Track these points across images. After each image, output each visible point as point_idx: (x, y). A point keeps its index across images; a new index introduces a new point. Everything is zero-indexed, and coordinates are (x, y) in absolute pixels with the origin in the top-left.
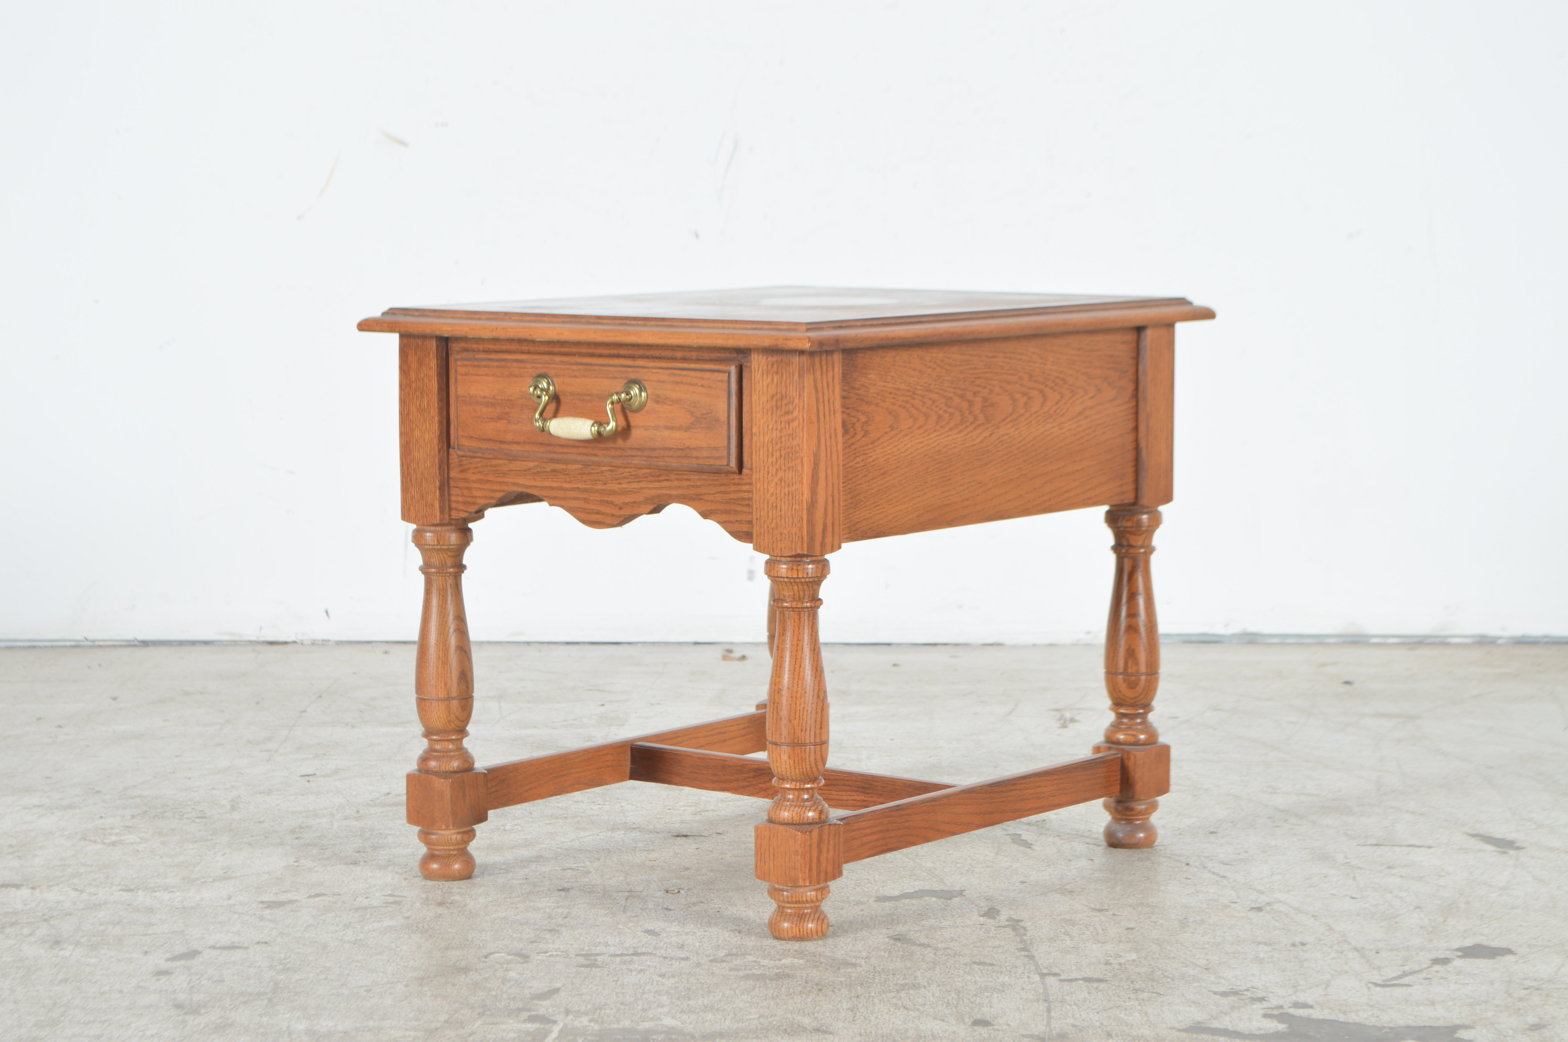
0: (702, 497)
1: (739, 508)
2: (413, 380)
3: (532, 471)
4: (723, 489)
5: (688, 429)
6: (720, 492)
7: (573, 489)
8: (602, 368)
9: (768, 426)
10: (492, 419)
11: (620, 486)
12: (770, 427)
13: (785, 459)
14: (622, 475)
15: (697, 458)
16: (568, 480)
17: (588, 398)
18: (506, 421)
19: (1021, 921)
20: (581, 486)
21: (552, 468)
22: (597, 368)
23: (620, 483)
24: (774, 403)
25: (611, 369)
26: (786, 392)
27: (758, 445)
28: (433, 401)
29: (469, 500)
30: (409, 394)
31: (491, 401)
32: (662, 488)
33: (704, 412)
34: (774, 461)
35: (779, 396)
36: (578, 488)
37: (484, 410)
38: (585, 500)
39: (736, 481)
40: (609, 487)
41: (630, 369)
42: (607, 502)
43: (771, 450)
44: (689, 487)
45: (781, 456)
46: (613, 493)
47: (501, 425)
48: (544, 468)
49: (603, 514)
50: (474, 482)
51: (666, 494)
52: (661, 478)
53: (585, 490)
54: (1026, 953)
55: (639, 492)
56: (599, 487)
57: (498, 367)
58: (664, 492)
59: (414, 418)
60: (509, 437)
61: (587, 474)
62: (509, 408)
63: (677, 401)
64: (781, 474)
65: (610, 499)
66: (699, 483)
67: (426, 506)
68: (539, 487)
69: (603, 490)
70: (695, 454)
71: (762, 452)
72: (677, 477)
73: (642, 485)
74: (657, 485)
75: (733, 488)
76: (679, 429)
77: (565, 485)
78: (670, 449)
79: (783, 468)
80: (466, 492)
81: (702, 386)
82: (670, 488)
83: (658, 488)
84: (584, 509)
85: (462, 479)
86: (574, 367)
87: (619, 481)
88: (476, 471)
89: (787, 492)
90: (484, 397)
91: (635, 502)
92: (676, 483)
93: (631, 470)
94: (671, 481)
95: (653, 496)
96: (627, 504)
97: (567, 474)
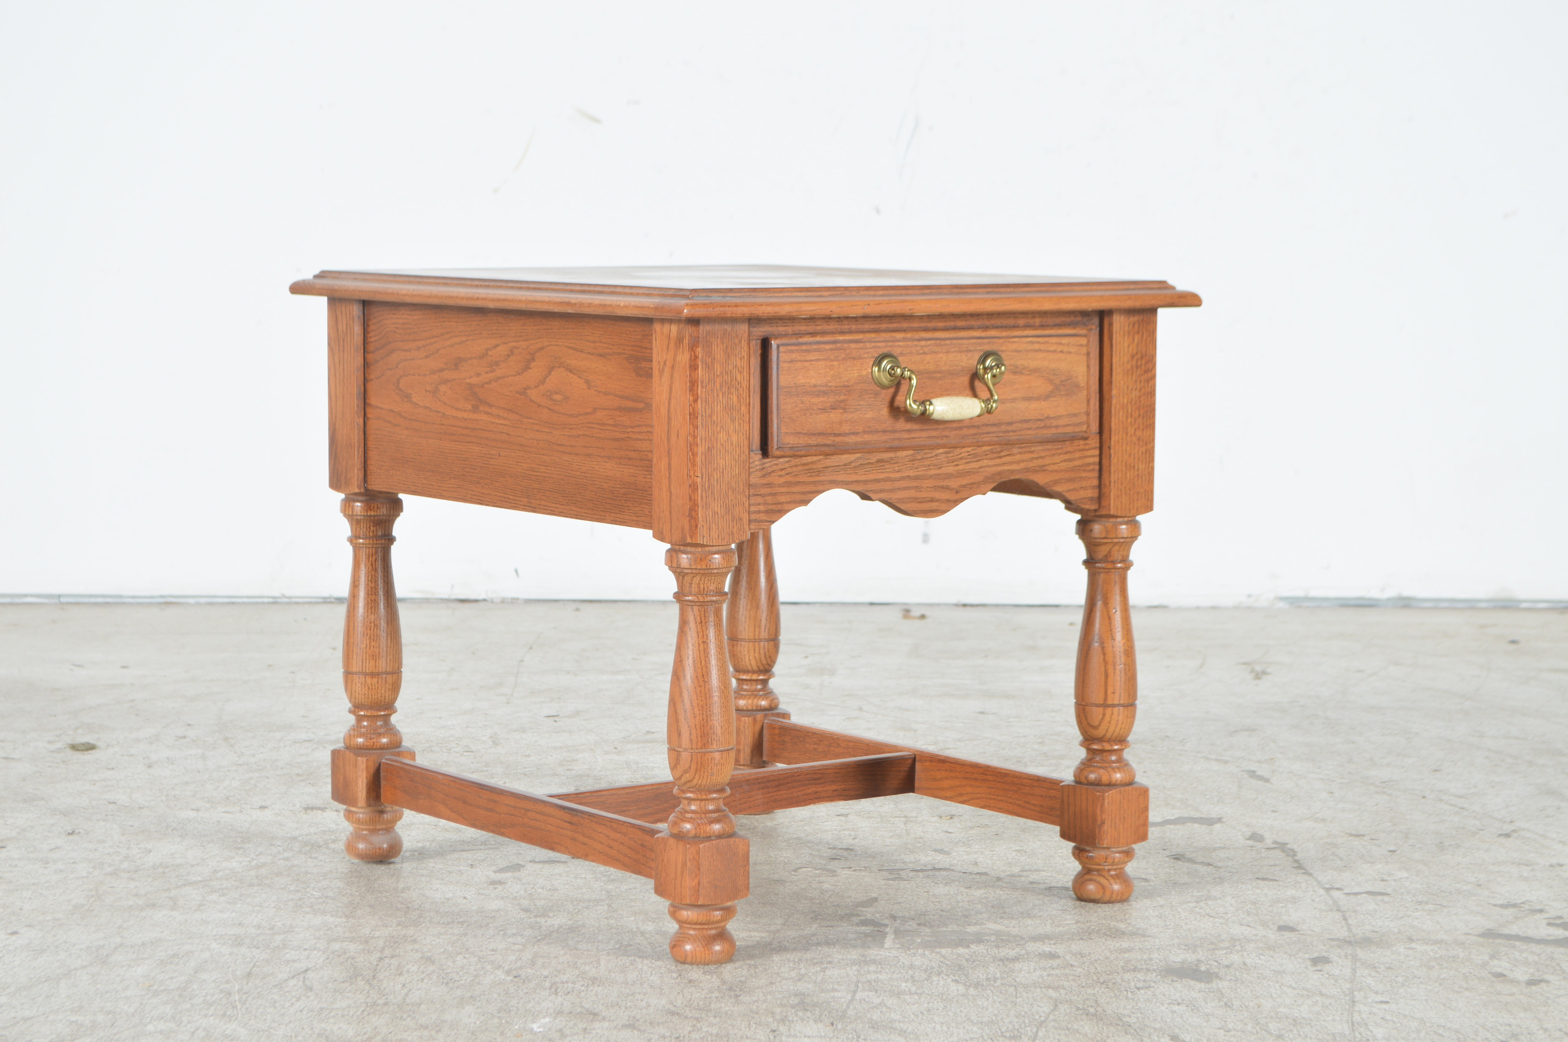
0: (1045, 468)
1: (1084, 474)
2: (718, 374)
3: (853, 465)
4: (1067, 457)
5: (1047, 397)
6: (1065, 461)
7: (903, 478)
8: (955, 341)
9: (1128, 387)
10: (824, 410)
11: (957, 468)
12: (1130, 388)
13: (1143, 418)
14: (960, 456)
15: (1057, 427)
16: (897, 469)
17: (938, 375)
18: (841, 411)
19: (1287, 844)
20: (912, 473)
21: (878, 458)
22: (948, 342)
23: (957, 465)
24: (1134, 362)
25: (965, 341)
26: (1146, 351)
27: (1118, 407)
28: (744, 396)
29: (774, 507)
30: (712, 391)
31: (822, 389)
32: (1003, 464)
33: (1063, 378)
34: (1133, 421)
35: (1139, 356)
36: (908, 477)
37: (815, 400)
38: (916, 488)
39: (1081, 447)
40: (945, 470)
41: (986, 341)
42: (943, 487)
43: (1130, 411)
44: (1032, 459)
45: (1139, 415)
46: (949, 476)
47: (835, 416)
48: (868, 459)
49: (937, 501)
50: (780, 486)
51: (1008, 470)
52: (1002, 454)
53: (917, 478)
54: (1303, 871)
55: (978, 472)
56: (933, 472)
57: (831, 349)
58: (1006, 468)
59: (719, 419)
60: (846, 428)
61: (920, 460)
62: (845, 395)
63: (1036, 370)
64: (1139, 433)
65: (946, 483)
66: (1043, 454)
67: (733, 521)
68: (862, 481)
69: (938, 475)
70: (1055, 423)
71: (1121, 413)
72: (1020, 450)
73: (980, 464)
74: (998, 461)
75: (1077, 455)
76: (1038, 399)
77: (893, 476)
78: (1028, 421)
79: (1141, 427)
80: (769, 499)
81: (1062, 352)
82: (1012, 463)
83: (998, 465)
84: (916, 498)
85: (765, 484)
86: (923, 343)
87: (955, 463)
88: (783, 473)
89: (1144, 451)
90: (815, 386)
91: (973, 483)
92: (1018, 457)
93: (970, 449)
94: (1013, 455)
95: (993, 474)
96: (964, 486)
97: (896, 463)
